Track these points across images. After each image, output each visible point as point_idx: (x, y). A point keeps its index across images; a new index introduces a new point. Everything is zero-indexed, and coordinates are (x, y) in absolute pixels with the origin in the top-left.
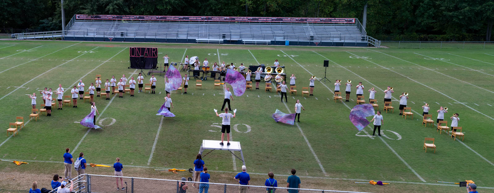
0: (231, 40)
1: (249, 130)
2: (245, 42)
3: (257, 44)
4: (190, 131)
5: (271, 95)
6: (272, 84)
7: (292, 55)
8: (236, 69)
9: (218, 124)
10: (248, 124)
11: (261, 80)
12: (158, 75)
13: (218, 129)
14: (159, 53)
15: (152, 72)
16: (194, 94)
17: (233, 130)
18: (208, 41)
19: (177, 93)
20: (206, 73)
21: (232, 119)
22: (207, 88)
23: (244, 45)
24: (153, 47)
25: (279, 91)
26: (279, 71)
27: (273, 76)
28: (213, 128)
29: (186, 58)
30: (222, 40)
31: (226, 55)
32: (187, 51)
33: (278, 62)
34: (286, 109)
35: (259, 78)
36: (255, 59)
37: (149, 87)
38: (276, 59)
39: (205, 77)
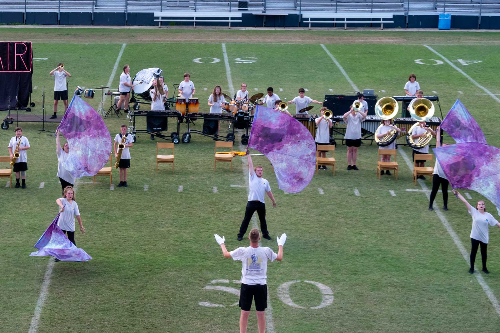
0: (268, 13)
1: (328, 301)
2: (312, 19)
3: (349, 25)
4: (138, 306)
5: (394, 189)
6: (398, 154)
7: (460, 61)
8: (283, 106)
9: (227, 281)
10: (323, 282)
11: (365, 139)
12: (33, 128)
13: (229, 297)
14: (36, 60)
15: (15, 118)
16: (150, 189)
17: (277, 301)
18: (192, 18)
19: (96, 186)
20: (187, 122)
21: (273, 265)
22: (190, 168)
23: (306, 29)
24: (17, 41)
25: (421, 176)
26: (422, 110)
27: (404, 126)
28: (213, 297)
29: (123, 74)
30: (239, 14)
31: (252, 62)
32: (125, 52)
33: (416, 83)
34: (445, 231)
35: (356, 133)
36: (344, 72)
37: (7, 168)
38: (411, 73)
39: (185, 134)
